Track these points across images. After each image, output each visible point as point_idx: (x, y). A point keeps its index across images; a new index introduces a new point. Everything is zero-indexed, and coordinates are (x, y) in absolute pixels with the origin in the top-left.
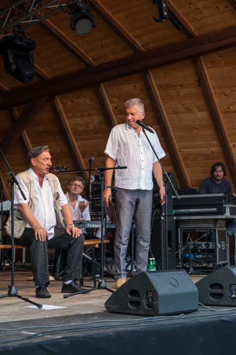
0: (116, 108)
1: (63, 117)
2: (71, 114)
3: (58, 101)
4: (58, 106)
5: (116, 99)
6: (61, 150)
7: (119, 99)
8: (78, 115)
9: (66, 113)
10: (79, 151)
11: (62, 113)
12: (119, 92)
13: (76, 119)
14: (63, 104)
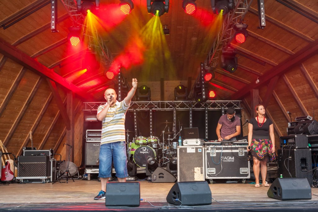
0: (314, 78)
1: (291, 86)
2: (294, 85)
3: (286, 77)
4: (287, 80)
5: (312, 73)
6: (296, 106)
7: (314, 73)
8: (298, 84)
9: (292, 84)
10: (304, 107)
11: (290, 85)
12: (312, 68)
13: (298, 87)
14: (289, 79)
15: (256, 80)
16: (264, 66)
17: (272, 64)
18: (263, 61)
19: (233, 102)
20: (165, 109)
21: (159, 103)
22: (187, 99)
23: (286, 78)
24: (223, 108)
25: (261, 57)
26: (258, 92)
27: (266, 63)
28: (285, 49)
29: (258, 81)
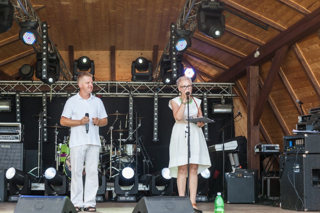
1: (305, 63)
2: (310, 60)
3: (299, 48)
4: (300, 53)
6: (313, 93)
8: (315, 60)
9: (307, 60)
11: (304, 60)
13: (315, 64)
14: (303, 51)
15: (255, 52)
16: (267, 30)
17: (278, 28)
18: (265, 24)
19: (220, 85)
20: (116, 94)
21: (107, 84)
22: (150, 79)
23: (298, 50)
24: (205, 94)
25: (262, 17)
26: (258, 70)
27: (269, 26)
28: (298, 7)
29: (258, 53)
